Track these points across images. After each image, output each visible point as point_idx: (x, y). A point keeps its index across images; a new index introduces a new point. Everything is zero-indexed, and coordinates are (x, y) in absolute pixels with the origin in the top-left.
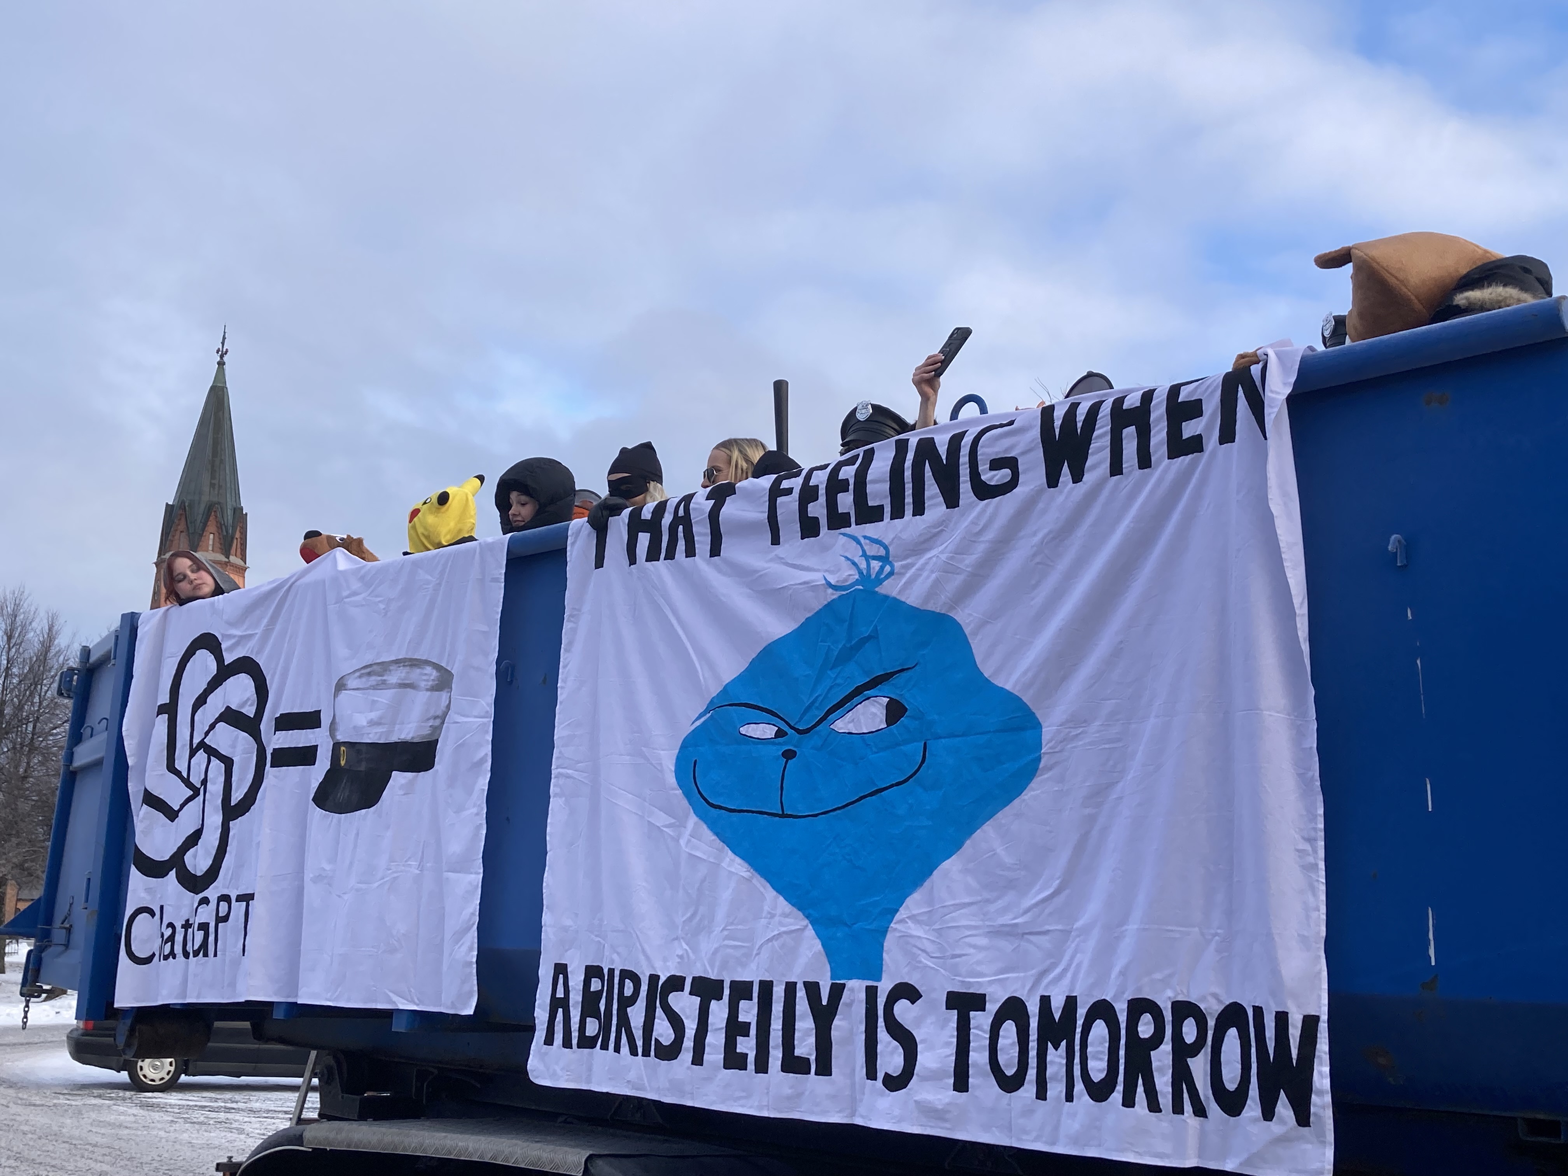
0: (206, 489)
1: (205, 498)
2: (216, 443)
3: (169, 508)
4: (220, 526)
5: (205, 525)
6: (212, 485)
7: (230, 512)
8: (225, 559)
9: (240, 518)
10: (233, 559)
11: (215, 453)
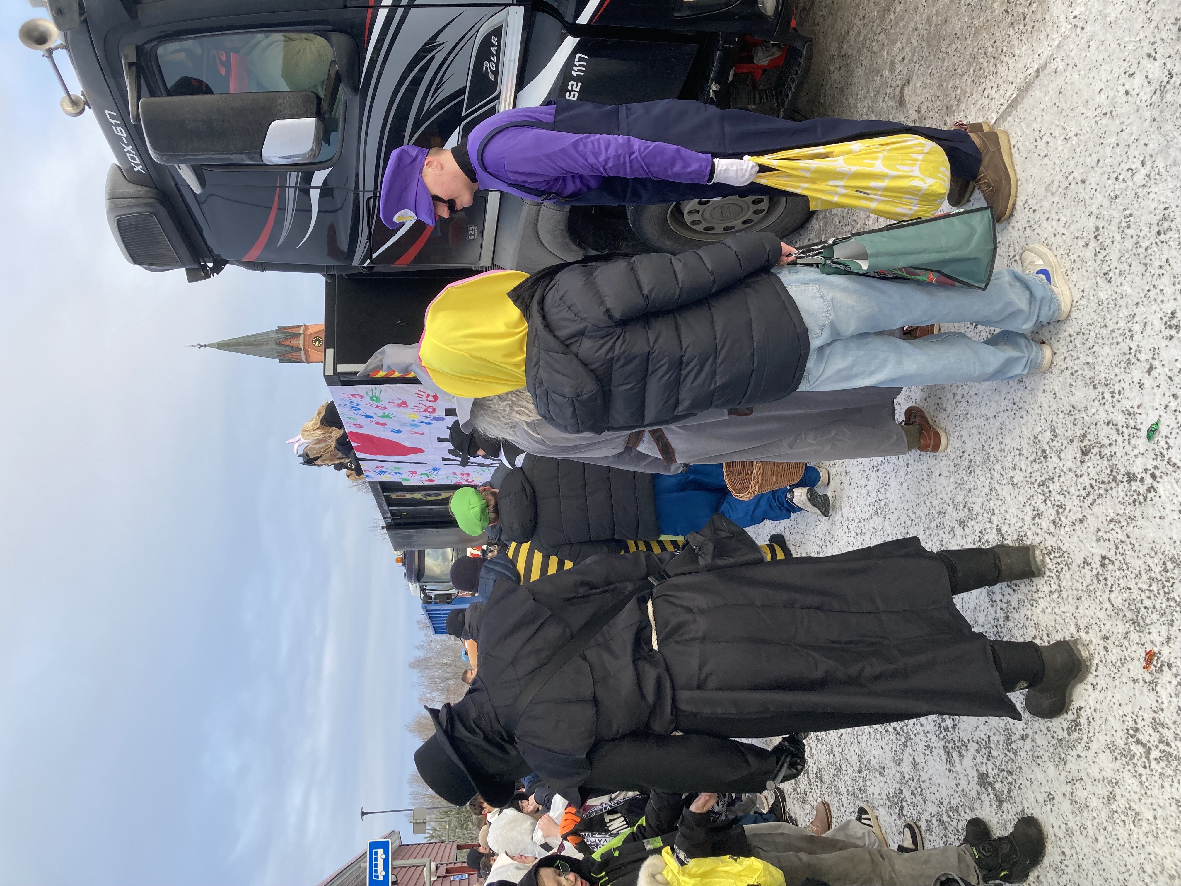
0: (269, 347)
1: (274, 347)
2: (246, 344)
3: (281, 361)
4: (286, 339)
5: (286, 346)
6: (267, 344)
7: (279, 335)
8: (302, 336)
9: (281, 330)
10: (301, 332)
11: (251, 345)
